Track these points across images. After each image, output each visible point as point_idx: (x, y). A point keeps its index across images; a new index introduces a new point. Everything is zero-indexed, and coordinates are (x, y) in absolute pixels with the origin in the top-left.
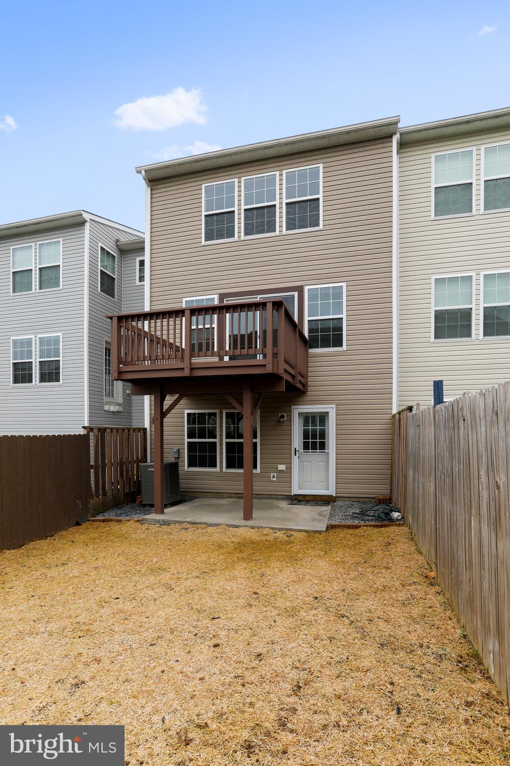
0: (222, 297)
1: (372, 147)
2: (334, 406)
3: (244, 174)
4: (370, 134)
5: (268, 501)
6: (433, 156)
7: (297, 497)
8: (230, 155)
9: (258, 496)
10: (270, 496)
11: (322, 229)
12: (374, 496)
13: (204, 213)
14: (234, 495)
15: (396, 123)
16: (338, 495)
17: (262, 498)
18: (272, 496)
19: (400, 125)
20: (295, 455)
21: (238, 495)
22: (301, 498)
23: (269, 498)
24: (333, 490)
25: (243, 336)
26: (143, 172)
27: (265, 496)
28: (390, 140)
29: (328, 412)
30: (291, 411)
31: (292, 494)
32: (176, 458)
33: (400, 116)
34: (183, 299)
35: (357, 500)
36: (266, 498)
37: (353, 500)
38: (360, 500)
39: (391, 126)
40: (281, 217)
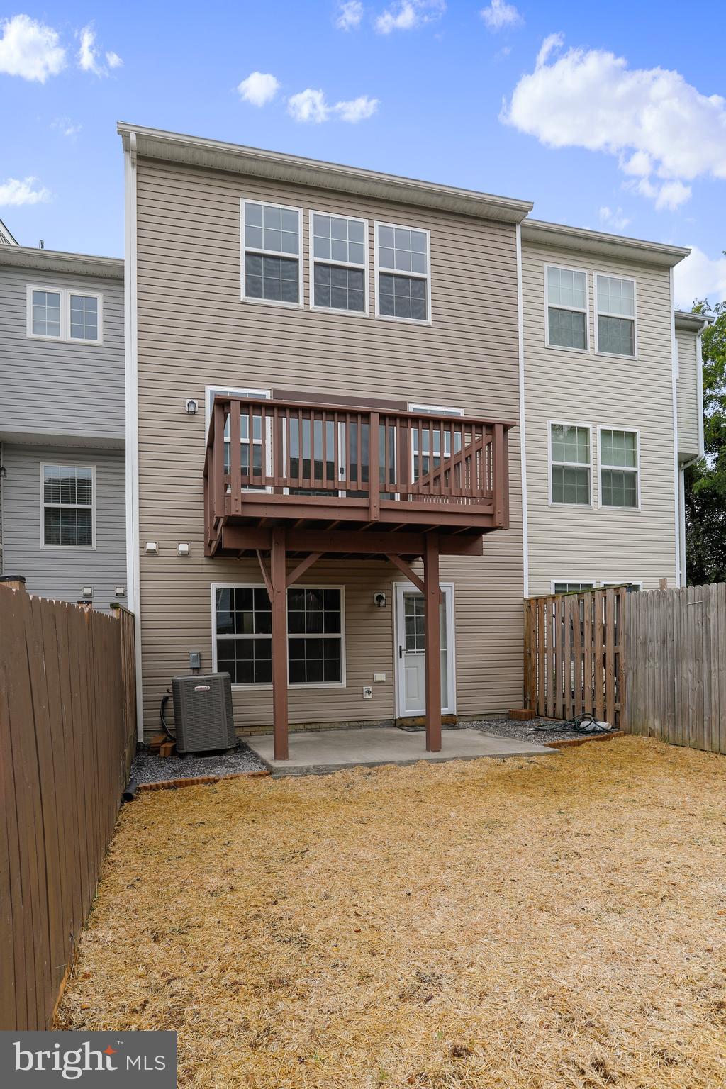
0: (276, 393)
1: (492, 231)
2: (452, 584)
3: (313, 206)
4: (494, 212)
5: (360, 731)
6: (546, 265)
7: (405, 722)
9: (343, 725)
10: (362, 723)
11: (431, 324)
12: (507, 711)
13: (244, 248)
14: (302, 727)
15: (526, 211)
16: (461, 713)
17: (349, 728)
18: (365, 723)
19: (530, 215)
20: (401, 657)
21: (309, 727)
22: (409, 722)
23: (361, 727)
24: (454, 707)
25: (306, 462)
26: (133, 137)
27: (354, 724)
28: (512, 229)
29: (445, 593)
30: (392, 590)
31: (397, 718)
32: (194, 668)
33: (533, 203)
34: (206, 386)
35: (483, 718)
36: (356, 727)
37: (478, 718)
38: (487, 718)
39: (520, 212)
40: (372, 291)
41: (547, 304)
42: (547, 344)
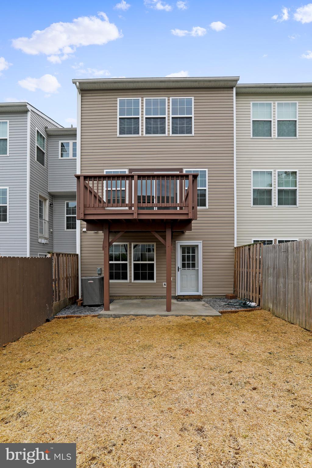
0: (131, 170)
1: (222, 92)
2: (201, 241)
3: (146, 96)
4: (222, 84)
5: (161, 300)
6: (251, 103)
7: (180, 297)
8: (138, 82)
9: (155, 297)
10: (162, 297)
11: (194, 135)
12: (225, 294)
13: (118, 117)
14: (139, 297)
15: (237, 81)
16: (204, 295)
17: (157, 298)
18: (164, 297)
19: (239, 82)
20: (178, 271)
21: (141, 297)
22: (182, 297)
24: (201, 292)
25: (144, 197)
26: (77, 83)
27: (159, 297)
28: (231, 89)
29: (198, 245)
30: (175, 244)
31: (177, 295)
32: (99, 274)
33: (239, 77)
34: (104, 170)
35: (215, 297)
36: (160, 298)
37: (212, 297)
38: (217, 297)
39: (234, 82)
40: (169, 125)
41: (252, 119)
42: (252, 137)
